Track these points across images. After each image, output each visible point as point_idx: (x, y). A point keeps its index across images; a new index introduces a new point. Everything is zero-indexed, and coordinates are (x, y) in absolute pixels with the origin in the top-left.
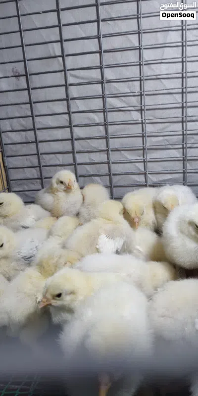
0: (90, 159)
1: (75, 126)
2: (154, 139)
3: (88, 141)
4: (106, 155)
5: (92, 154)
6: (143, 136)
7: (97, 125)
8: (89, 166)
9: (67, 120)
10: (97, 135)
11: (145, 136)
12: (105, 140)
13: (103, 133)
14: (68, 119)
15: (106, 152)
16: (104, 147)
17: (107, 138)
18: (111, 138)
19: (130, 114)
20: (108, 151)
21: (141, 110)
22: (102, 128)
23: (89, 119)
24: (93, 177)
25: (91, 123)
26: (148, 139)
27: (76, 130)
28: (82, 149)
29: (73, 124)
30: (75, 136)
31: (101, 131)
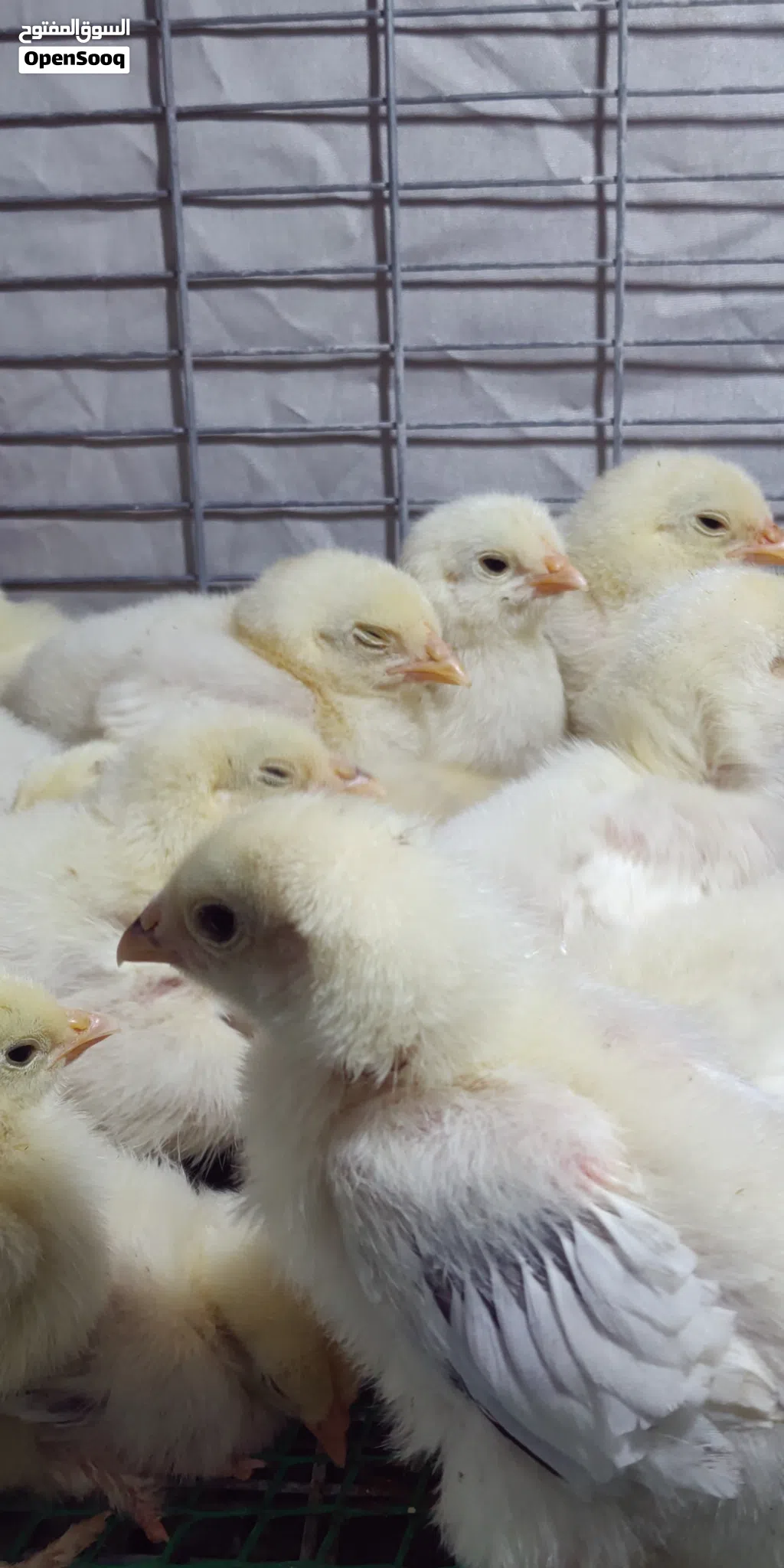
0: (277, 407)
1: (190, 199)
2: (665, 305)
3: (271, 294)
4: (374, 389)
5: (288, 379)
6: (601, 286)
7: (323, 198)
8: (272, 451)
9: (144, 158)
10: (324, 259)
11: (614, 286)
12: (369, 297)
13: (364, 254)
14: (153, 153)
15: (375, 371)
16: (363, 340)
17: (381, 284)
18: (410, 285)
19: (534, 141)
20: (385, 361)
21: (598, 124)
22: (356, 221)
23: (278, 156)
24: (290, 523)
25: (290, 183)
26: (632, 303)
27: (195, 221)
28: (228, 346)
29: (184, 184)
30: (190, 263)
31: (348, 240)
